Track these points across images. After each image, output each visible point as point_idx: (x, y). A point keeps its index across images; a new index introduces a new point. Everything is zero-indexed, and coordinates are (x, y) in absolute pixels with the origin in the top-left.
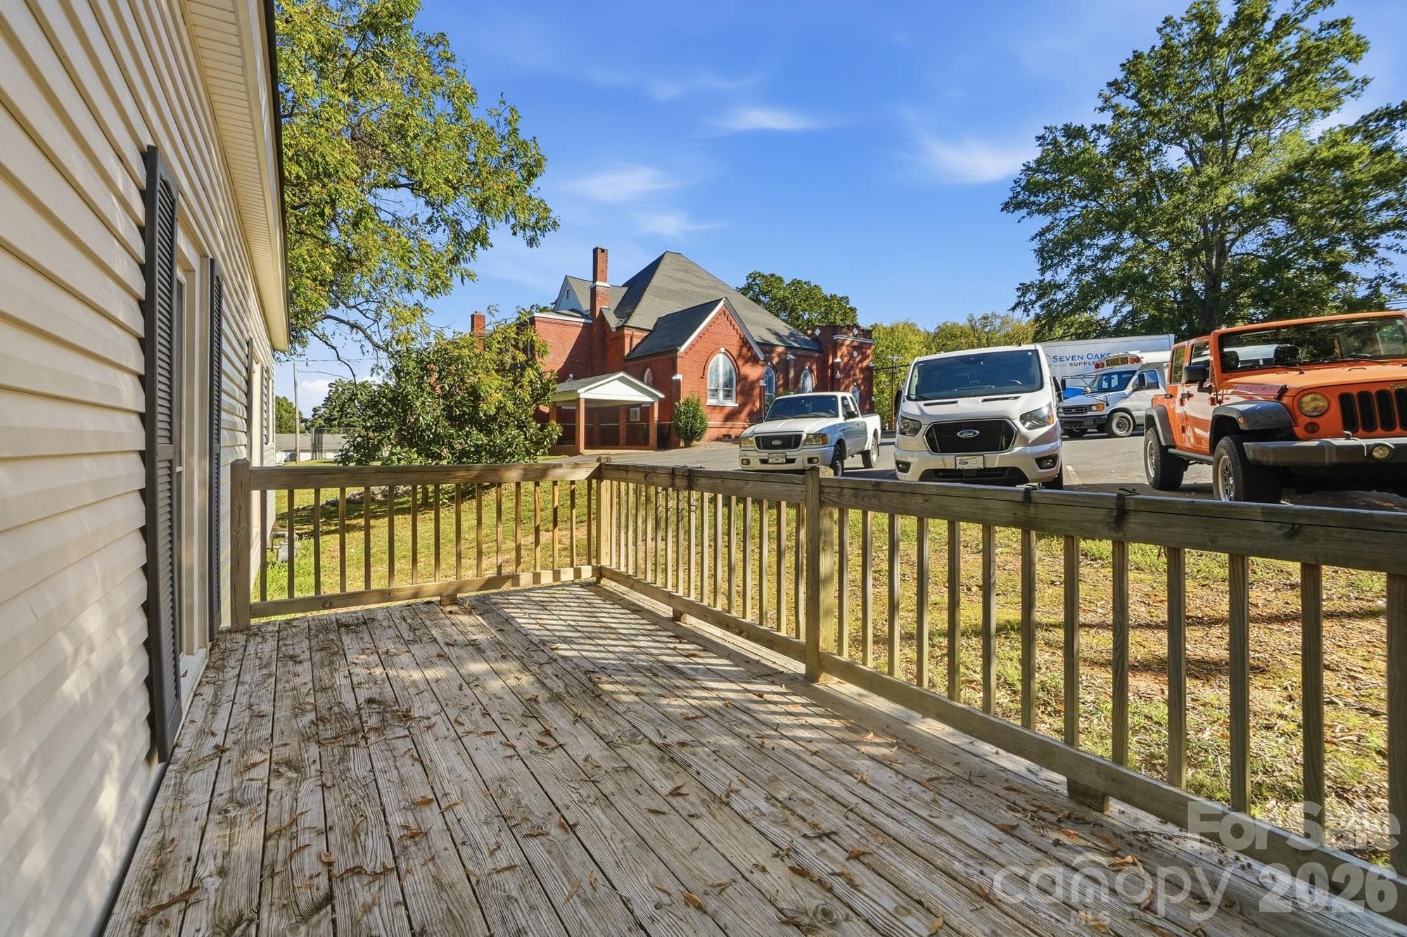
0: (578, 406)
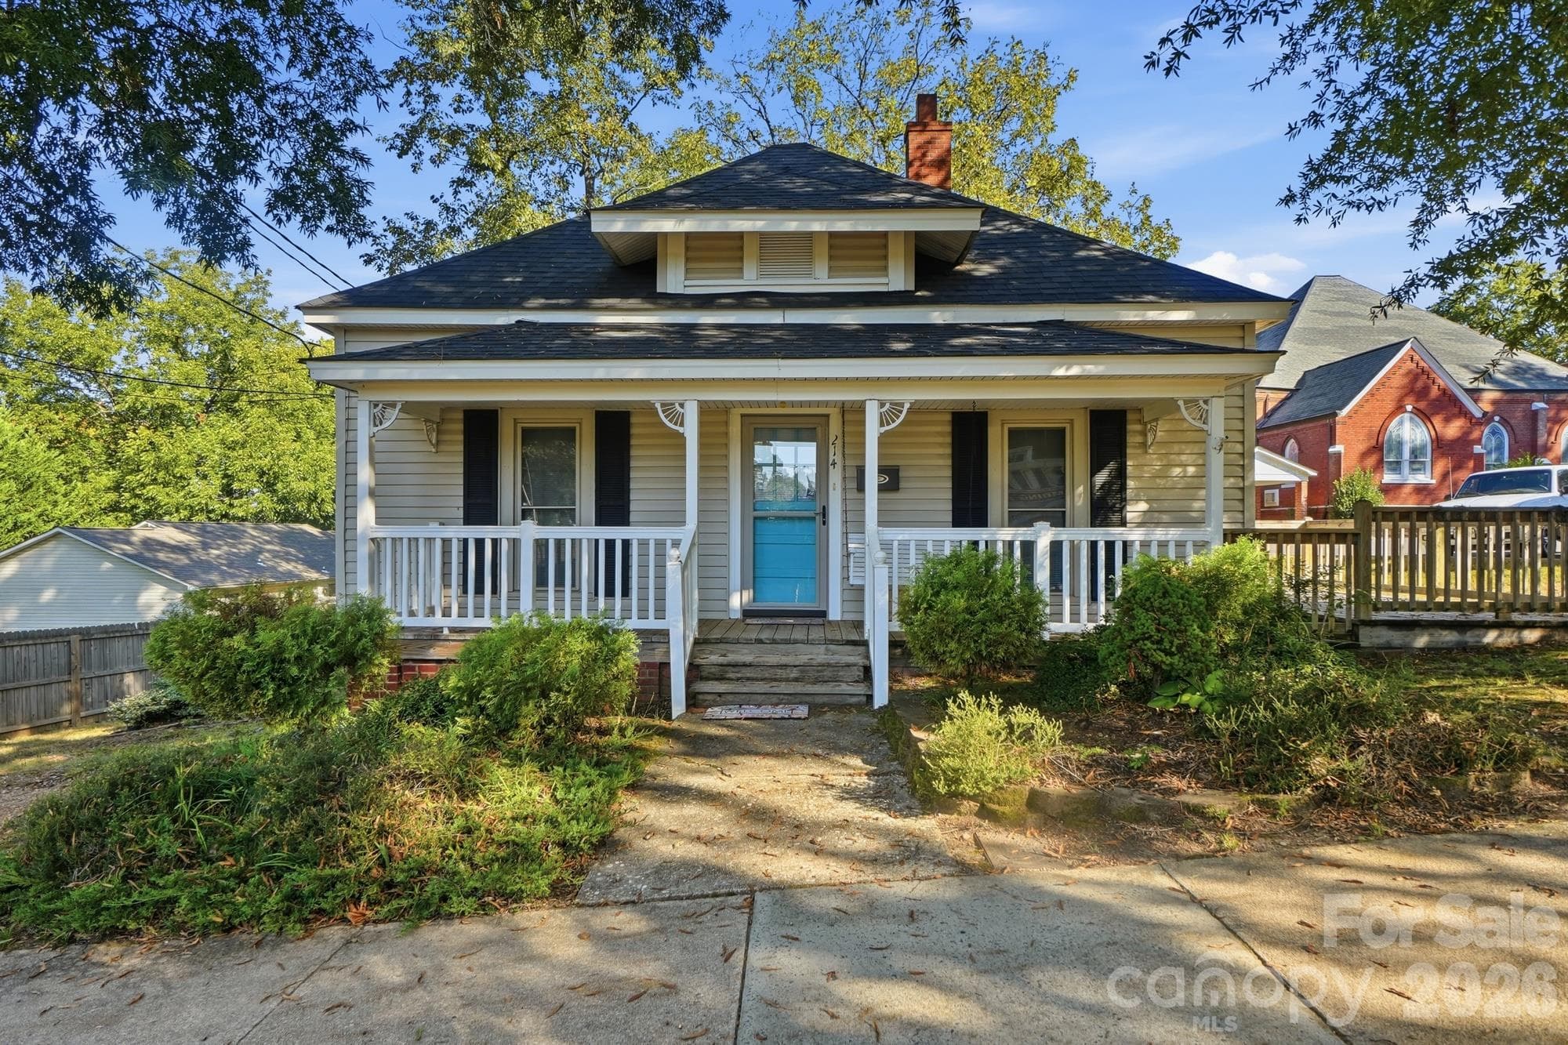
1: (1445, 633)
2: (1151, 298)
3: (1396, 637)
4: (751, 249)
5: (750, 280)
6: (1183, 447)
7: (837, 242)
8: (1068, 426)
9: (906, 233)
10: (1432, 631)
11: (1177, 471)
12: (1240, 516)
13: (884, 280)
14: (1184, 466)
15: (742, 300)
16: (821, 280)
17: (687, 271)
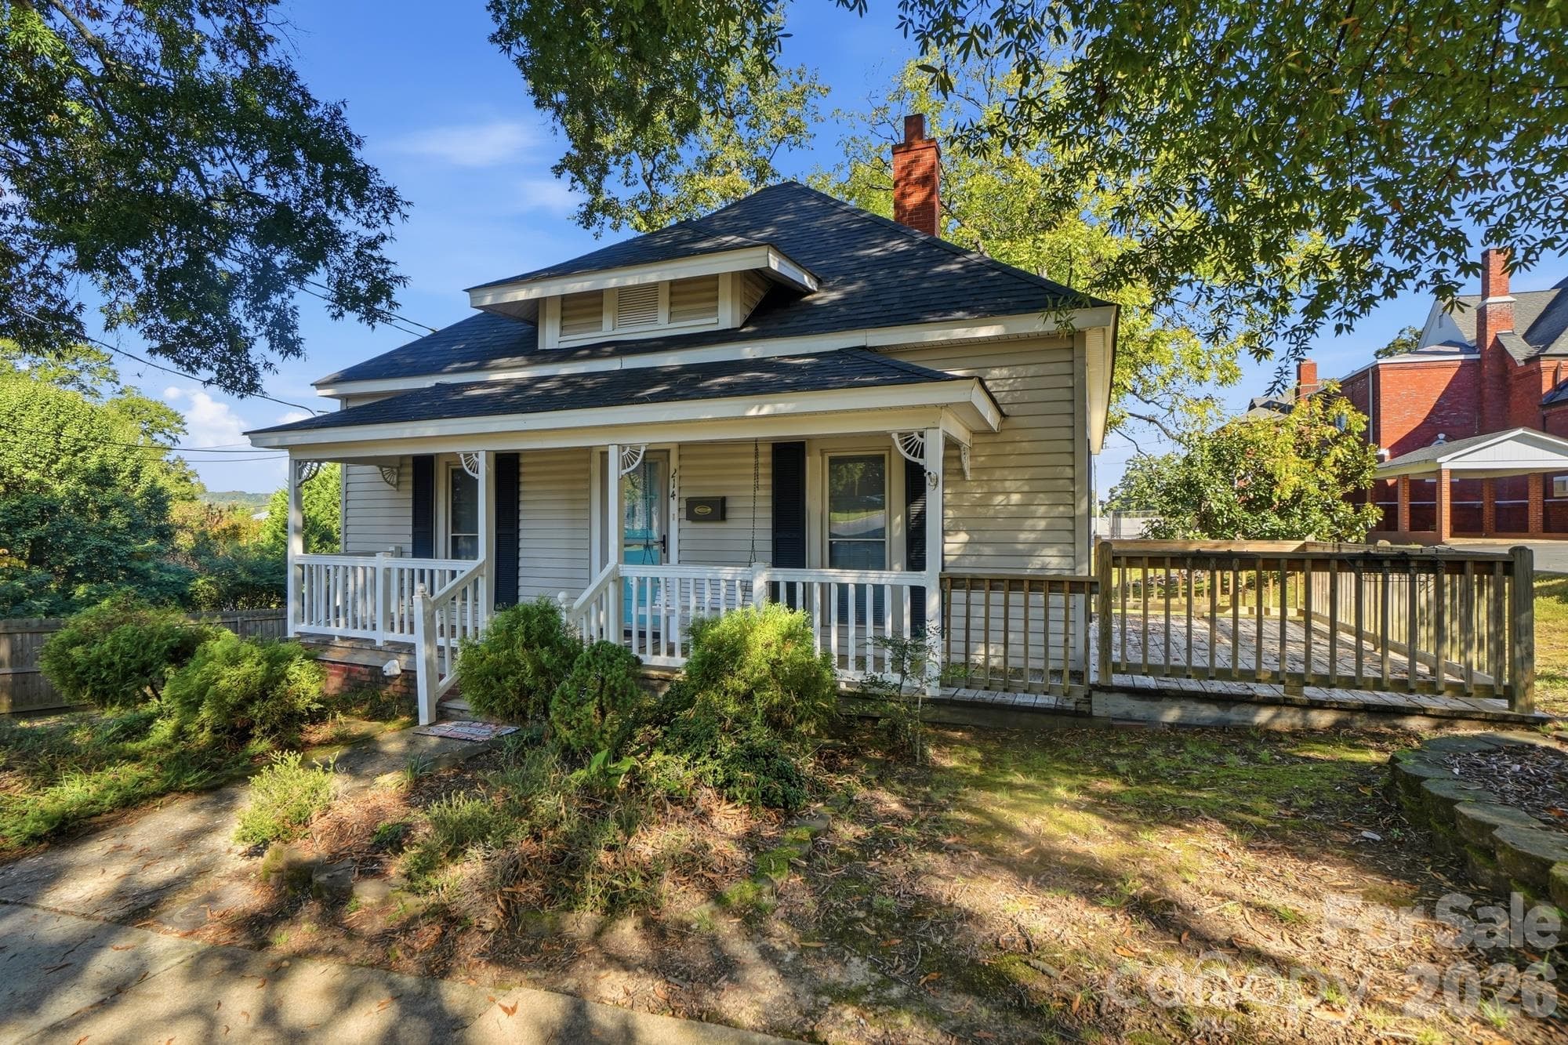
0: (1440, 478)
1: (1202, 707)
2: (960, 314)
3: (1138, 708)
4: (608, 303)
5: (609, 330)
6: (1006, 472)
7: (676, 289)
8: (886, 453)
9: (733, 273)
10: (1183, 703)
11: (999, 499)
12: (1070, 548)
13: (714, 320)
14: (1008, 493)
15: (595, 351)
16: (662, 325)
17: (562, 328)
